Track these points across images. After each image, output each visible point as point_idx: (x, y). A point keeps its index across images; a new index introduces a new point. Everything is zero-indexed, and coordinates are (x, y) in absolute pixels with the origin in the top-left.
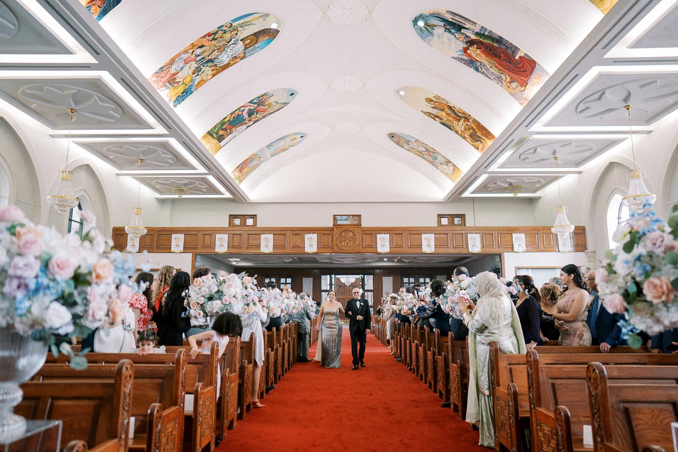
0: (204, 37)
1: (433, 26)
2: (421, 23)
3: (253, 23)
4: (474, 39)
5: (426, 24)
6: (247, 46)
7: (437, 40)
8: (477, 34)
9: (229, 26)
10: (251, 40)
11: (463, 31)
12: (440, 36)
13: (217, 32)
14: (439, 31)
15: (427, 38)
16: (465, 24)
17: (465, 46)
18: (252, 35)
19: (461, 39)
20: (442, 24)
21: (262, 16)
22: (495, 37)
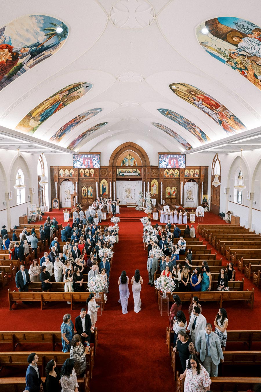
0: (246, 76)
1: (50, 36)
2: (59, 30)
3: (216, 48)
4: (17, 61)
5: (56, 34)
6: (241, 36)
7: (35, 29)
8: (21, 65)
9: (230, 63)
10: (232, 37)
11: (29, 56)
12: (37, 34)
13: (239, 69)
14: (42, 38)
15: (42, 22)
16: (34, 60)
17: (14, 50)
18: (227, 41)
19: (22, 50)
20: (46, 45)
21: (206, 46)
22: (14, 77)
